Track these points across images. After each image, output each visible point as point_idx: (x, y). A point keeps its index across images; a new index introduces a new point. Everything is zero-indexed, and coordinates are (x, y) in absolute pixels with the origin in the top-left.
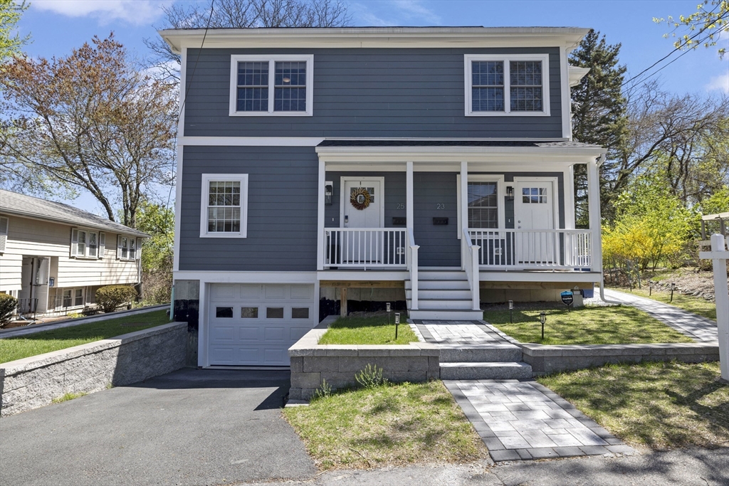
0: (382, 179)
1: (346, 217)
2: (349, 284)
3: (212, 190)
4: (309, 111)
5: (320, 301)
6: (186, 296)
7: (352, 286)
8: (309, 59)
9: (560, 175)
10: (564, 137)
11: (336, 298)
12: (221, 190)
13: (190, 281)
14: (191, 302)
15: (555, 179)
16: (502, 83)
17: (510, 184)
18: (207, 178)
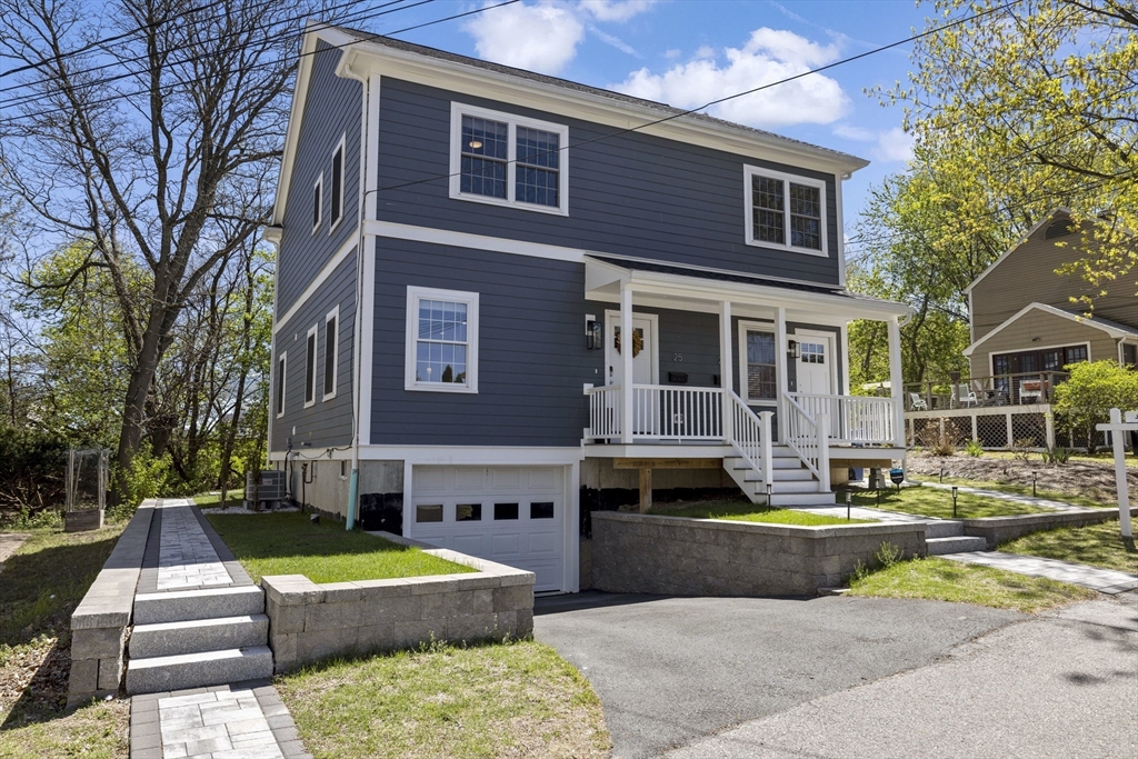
0: (655, 318)
1: (611, 368)
2: (654, 464)
3: (423, 313)
4: (564, 209)
5: (581, 491)
6: (379, 487)
7: (657, 467)
8: (563, 131)
9: (837, 330)
10: (841, 284)
11: (600, 486)
12: (437, 314)
13: (386, 463)
14: (389, 497)
15: (833, 335)
16: (782, 209)
17: (792, 337)
18: (415, 295)
